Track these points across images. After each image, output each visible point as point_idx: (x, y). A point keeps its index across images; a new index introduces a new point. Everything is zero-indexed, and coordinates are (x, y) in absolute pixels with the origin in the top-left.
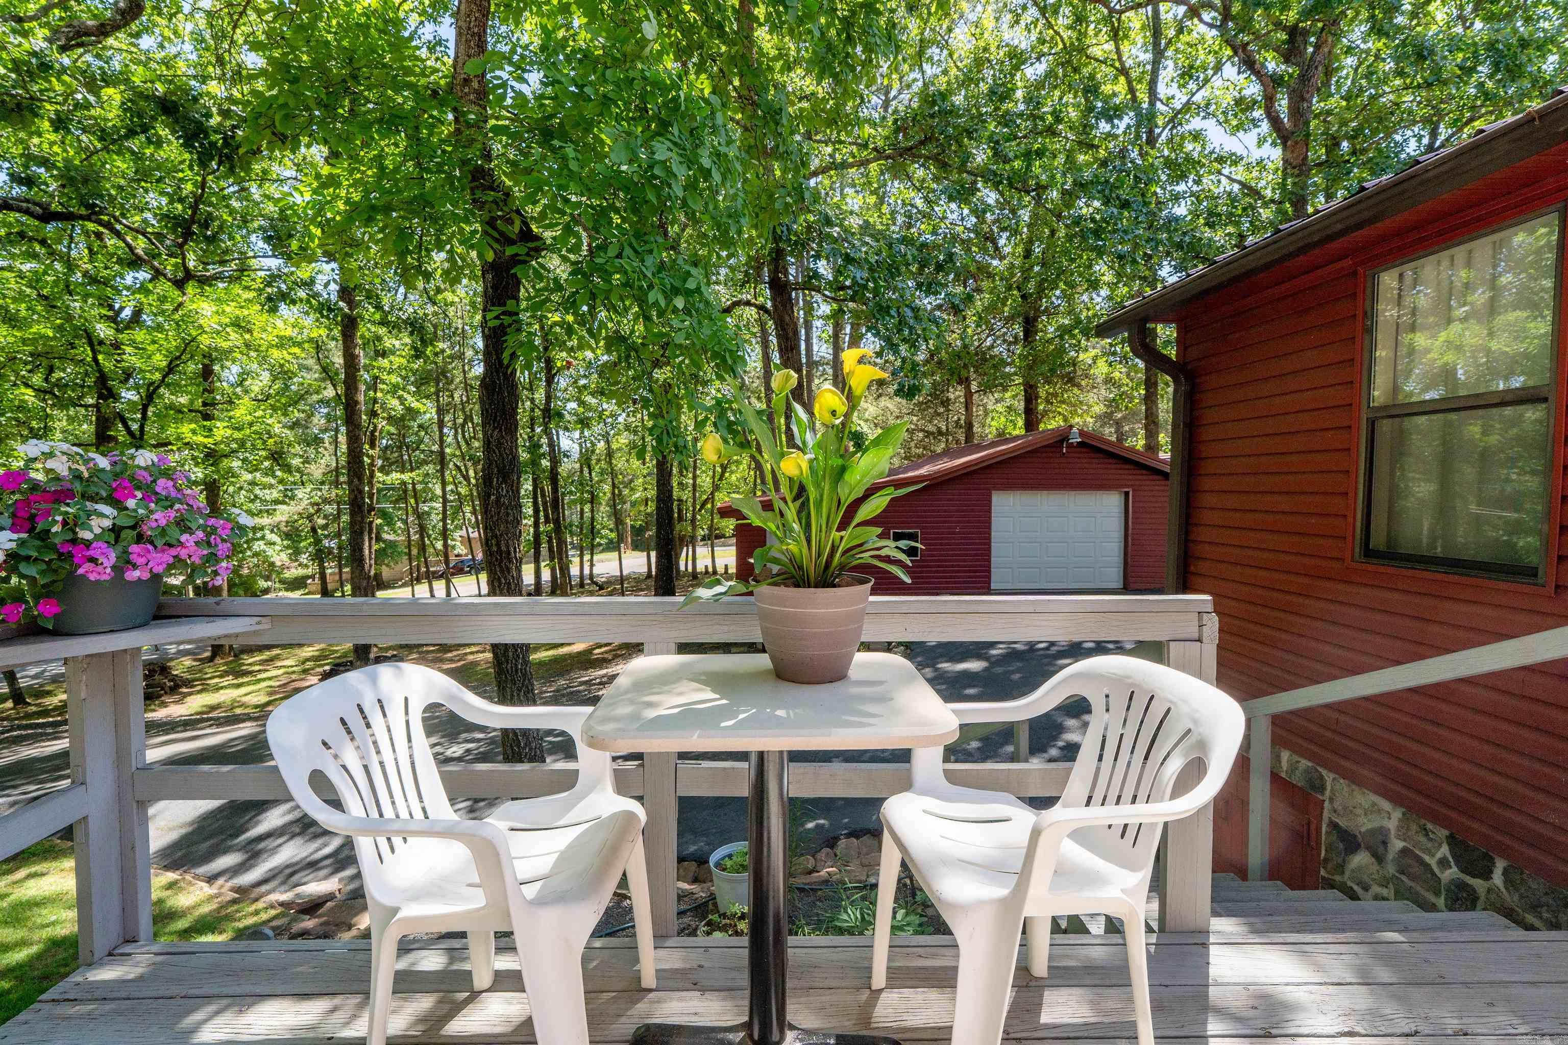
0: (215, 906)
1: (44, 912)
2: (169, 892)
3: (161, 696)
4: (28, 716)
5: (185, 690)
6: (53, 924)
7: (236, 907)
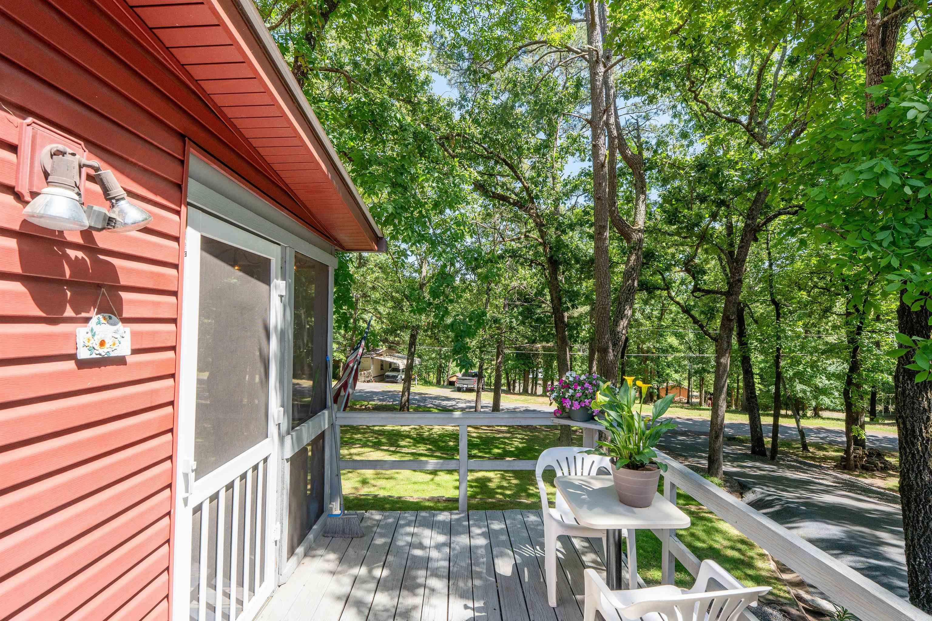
0: (769, 575)
1: (717, 535)
2: (758, 557)
3: (874, 471)
4: (806, 457)
5: (891, 472)
6: (715, 541)
7: (775, 581)
